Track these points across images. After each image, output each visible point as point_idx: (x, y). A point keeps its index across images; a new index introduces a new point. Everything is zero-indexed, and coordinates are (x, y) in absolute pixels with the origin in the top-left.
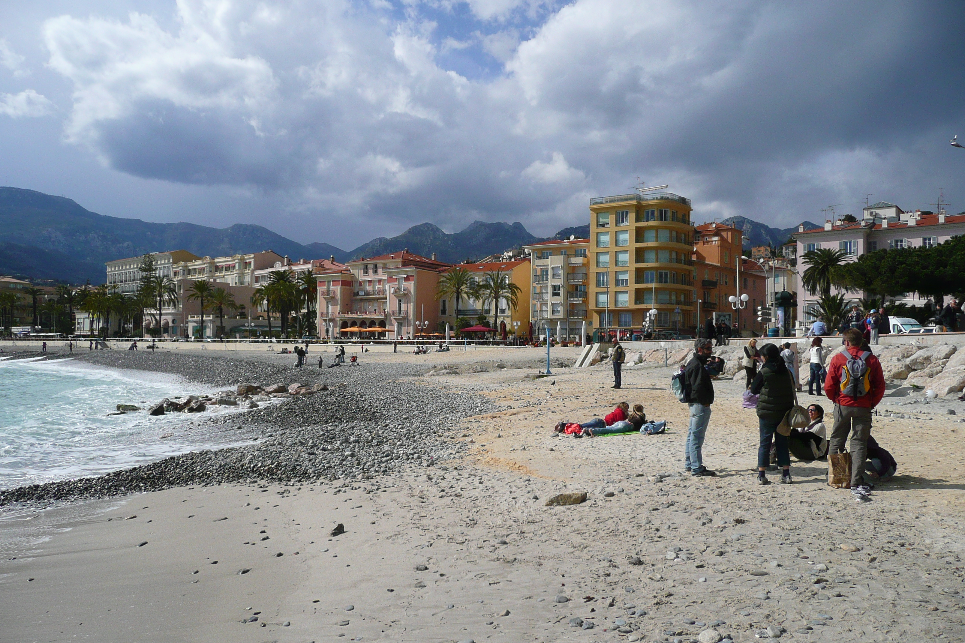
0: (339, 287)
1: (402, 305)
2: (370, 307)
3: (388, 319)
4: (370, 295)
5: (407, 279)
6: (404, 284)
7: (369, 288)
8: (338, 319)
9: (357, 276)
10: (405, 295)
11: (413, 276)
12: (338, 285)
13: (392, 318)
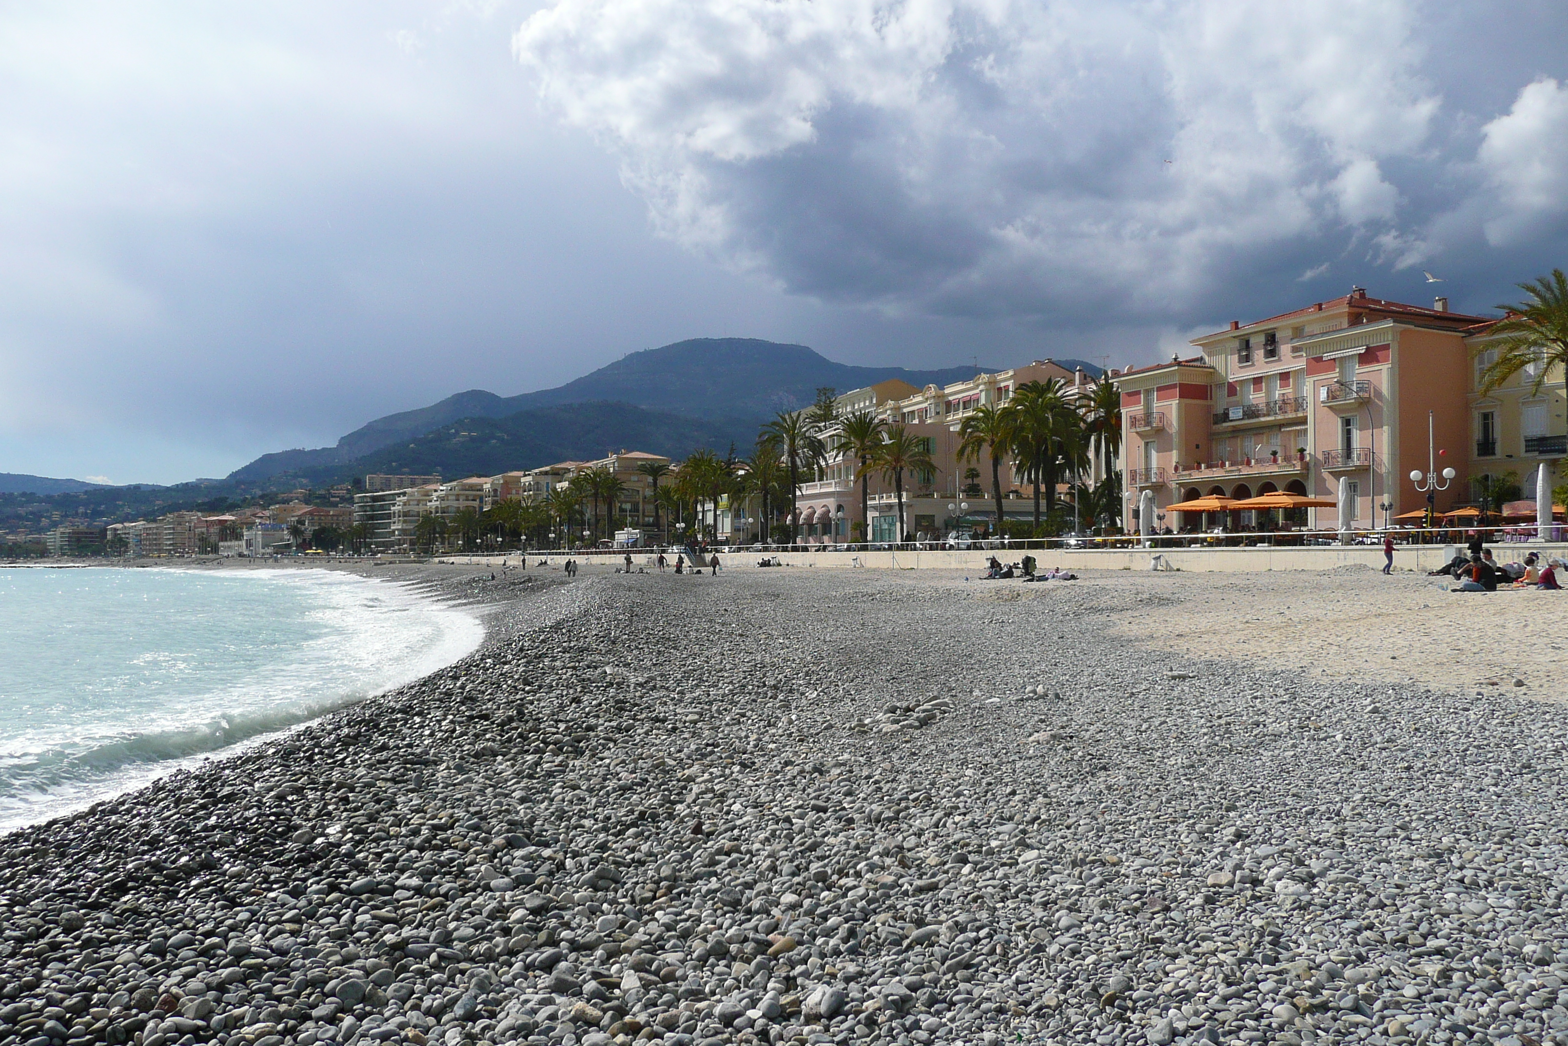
0: (1175, 403)
1: (1356, 435)
2: (1259, 448)
3: (1312, 476)
4: (1258, 416)
5: (1369, 357)
6: (1359, 373)
7: (1256, 398)
8: (1173, 485)
9: (1221, 369)
10: (1364, 403)
11: (1386, 347)
12: (1172, 397)
13: (1325, 474)
